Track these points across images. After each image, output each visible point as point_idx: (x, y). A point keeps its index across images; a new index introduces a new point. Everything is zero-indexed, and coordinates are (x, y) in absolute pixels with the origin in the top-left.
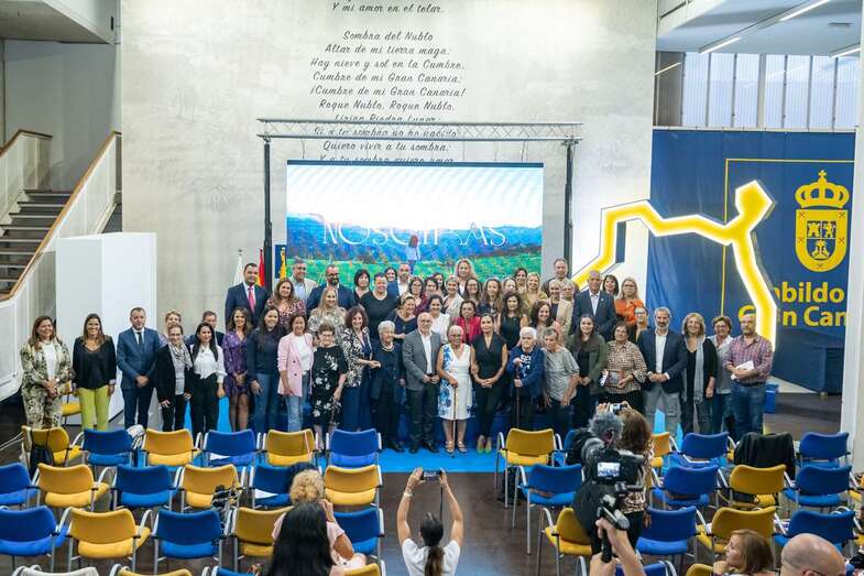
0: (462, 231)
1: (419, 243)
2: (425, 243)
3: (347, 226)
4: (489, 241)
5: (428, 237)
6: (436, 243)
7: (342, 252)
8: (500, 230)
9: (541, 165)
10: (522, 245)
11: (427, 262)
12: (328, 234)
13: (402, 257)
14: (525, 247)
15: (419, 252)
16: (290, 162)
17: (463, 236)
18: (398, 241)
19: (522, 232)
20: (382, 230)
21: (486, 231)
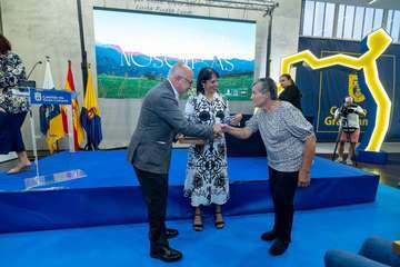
0: (209, 60)
4: (224, 67)
5: (188, 63)
6: (193, 68)
7: (133, 72)
8: (231, 61)
9: (254, 22)
10: (242, 71)
12: (124, 59)
14: (245, 72)
19: (243, 63)
20: (159, 58)
21: (223, 62)
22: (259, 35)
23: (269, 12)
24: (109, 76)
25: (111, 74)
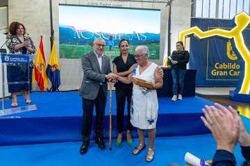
0: (130, 34)
1: (113, 39)
2: (116, 39)
3: (84, 31)
4: (140, 39)
5: (117, 36)
6: (120, 39)
7: (83, 42)
8: (144, 34)
9: (160, 10)
11: (116, 46)
12: (76, 34)
14: (154, 41)
16: (60, 5)
18: (105, 38)
19: (153, 35)
20: (98, 33)
21: (139, 35)
22: (162, 18)
23: (169, 4)
24: (67, 45)
25: (68, 44)
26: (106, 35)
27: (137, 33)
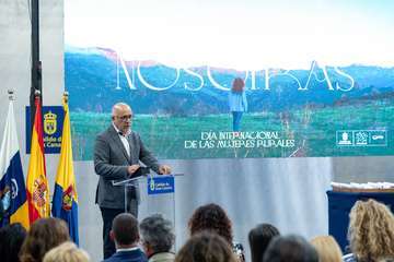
0: (301, 71)
1: (245, 88)
2: (253, 88)
3: (147, 66)
4: (334, 85)
5: (257, 78)
6: (267, 88)
8: (349, 70)
10: (374, 89)
11: (256, 114)
12: (123, 78)
13: (224, 107)
14: (378, 92)
15: (245, 101)
17: (304, 77)
18: (218, 86)
19: (375, 73)
20: (196, 70)
21: (331, 72)
24: (91, 114)
25: (94, 109)
26: (221, 77)
27: (322, 66)
